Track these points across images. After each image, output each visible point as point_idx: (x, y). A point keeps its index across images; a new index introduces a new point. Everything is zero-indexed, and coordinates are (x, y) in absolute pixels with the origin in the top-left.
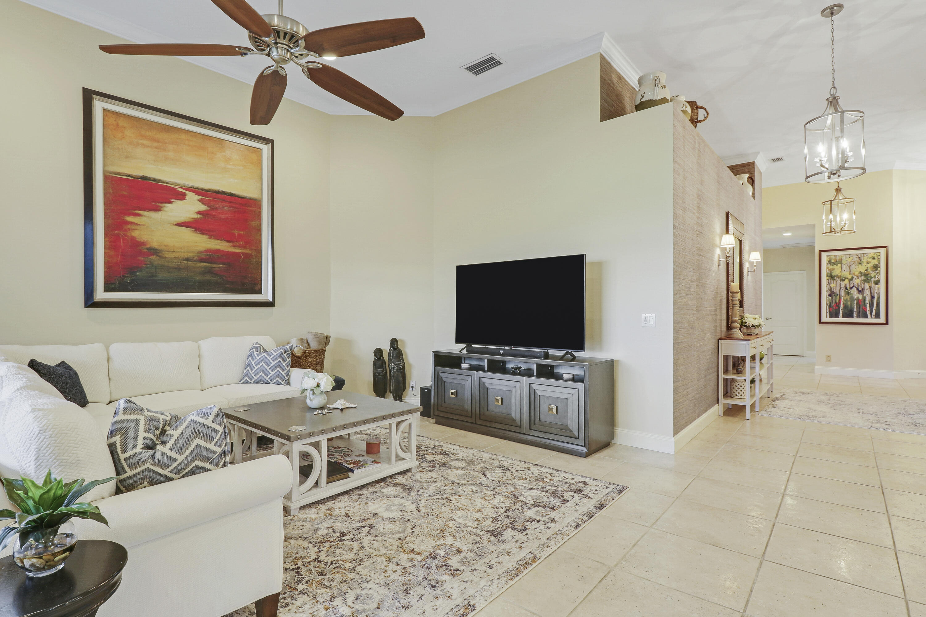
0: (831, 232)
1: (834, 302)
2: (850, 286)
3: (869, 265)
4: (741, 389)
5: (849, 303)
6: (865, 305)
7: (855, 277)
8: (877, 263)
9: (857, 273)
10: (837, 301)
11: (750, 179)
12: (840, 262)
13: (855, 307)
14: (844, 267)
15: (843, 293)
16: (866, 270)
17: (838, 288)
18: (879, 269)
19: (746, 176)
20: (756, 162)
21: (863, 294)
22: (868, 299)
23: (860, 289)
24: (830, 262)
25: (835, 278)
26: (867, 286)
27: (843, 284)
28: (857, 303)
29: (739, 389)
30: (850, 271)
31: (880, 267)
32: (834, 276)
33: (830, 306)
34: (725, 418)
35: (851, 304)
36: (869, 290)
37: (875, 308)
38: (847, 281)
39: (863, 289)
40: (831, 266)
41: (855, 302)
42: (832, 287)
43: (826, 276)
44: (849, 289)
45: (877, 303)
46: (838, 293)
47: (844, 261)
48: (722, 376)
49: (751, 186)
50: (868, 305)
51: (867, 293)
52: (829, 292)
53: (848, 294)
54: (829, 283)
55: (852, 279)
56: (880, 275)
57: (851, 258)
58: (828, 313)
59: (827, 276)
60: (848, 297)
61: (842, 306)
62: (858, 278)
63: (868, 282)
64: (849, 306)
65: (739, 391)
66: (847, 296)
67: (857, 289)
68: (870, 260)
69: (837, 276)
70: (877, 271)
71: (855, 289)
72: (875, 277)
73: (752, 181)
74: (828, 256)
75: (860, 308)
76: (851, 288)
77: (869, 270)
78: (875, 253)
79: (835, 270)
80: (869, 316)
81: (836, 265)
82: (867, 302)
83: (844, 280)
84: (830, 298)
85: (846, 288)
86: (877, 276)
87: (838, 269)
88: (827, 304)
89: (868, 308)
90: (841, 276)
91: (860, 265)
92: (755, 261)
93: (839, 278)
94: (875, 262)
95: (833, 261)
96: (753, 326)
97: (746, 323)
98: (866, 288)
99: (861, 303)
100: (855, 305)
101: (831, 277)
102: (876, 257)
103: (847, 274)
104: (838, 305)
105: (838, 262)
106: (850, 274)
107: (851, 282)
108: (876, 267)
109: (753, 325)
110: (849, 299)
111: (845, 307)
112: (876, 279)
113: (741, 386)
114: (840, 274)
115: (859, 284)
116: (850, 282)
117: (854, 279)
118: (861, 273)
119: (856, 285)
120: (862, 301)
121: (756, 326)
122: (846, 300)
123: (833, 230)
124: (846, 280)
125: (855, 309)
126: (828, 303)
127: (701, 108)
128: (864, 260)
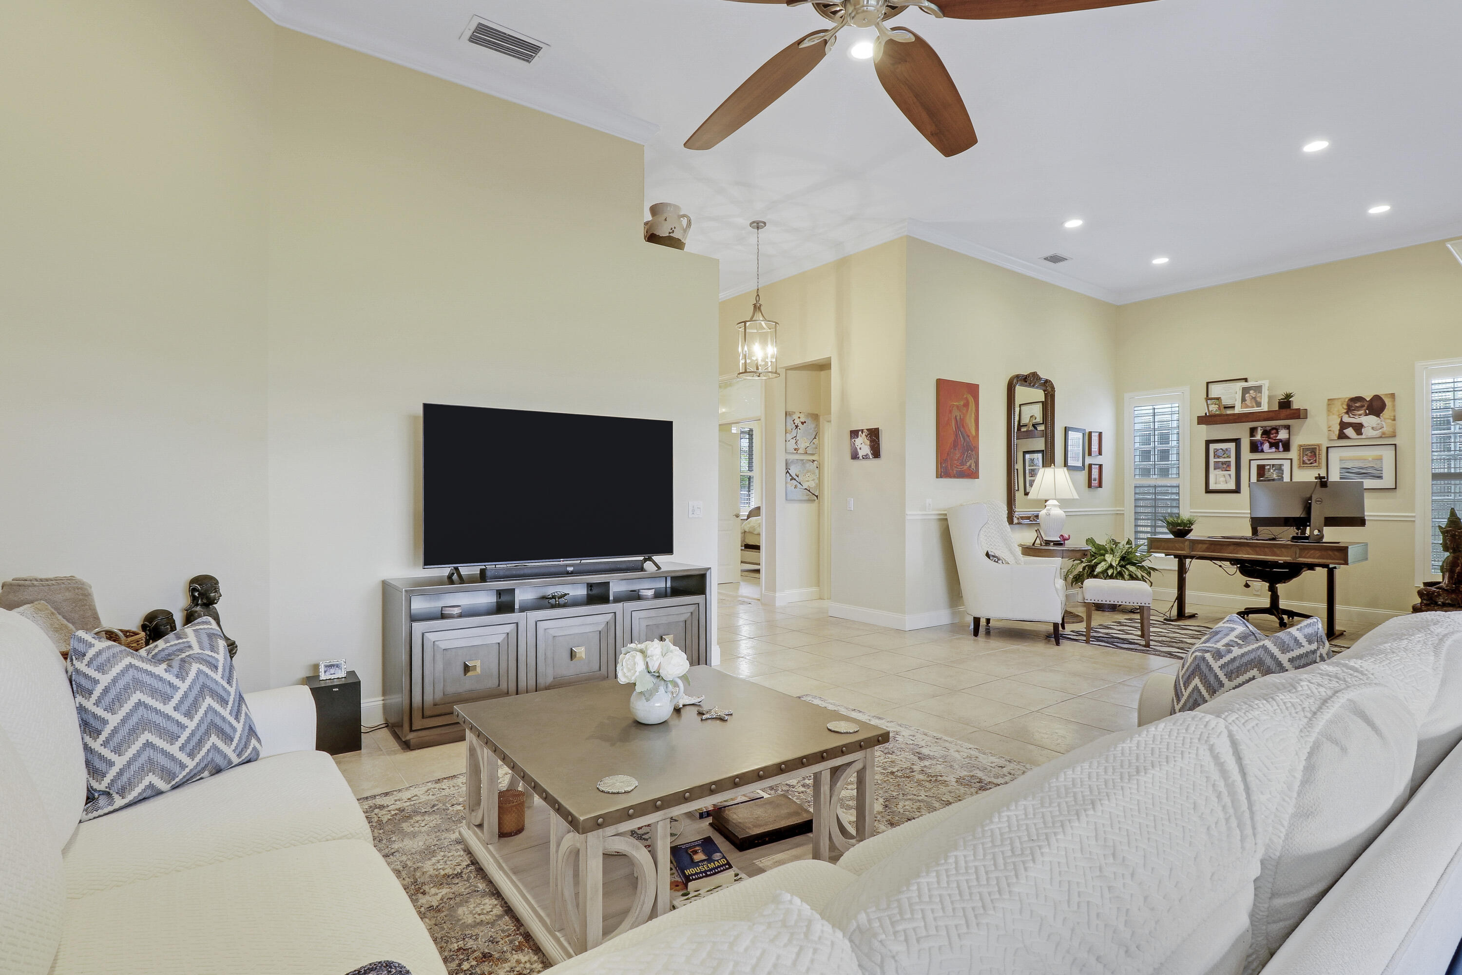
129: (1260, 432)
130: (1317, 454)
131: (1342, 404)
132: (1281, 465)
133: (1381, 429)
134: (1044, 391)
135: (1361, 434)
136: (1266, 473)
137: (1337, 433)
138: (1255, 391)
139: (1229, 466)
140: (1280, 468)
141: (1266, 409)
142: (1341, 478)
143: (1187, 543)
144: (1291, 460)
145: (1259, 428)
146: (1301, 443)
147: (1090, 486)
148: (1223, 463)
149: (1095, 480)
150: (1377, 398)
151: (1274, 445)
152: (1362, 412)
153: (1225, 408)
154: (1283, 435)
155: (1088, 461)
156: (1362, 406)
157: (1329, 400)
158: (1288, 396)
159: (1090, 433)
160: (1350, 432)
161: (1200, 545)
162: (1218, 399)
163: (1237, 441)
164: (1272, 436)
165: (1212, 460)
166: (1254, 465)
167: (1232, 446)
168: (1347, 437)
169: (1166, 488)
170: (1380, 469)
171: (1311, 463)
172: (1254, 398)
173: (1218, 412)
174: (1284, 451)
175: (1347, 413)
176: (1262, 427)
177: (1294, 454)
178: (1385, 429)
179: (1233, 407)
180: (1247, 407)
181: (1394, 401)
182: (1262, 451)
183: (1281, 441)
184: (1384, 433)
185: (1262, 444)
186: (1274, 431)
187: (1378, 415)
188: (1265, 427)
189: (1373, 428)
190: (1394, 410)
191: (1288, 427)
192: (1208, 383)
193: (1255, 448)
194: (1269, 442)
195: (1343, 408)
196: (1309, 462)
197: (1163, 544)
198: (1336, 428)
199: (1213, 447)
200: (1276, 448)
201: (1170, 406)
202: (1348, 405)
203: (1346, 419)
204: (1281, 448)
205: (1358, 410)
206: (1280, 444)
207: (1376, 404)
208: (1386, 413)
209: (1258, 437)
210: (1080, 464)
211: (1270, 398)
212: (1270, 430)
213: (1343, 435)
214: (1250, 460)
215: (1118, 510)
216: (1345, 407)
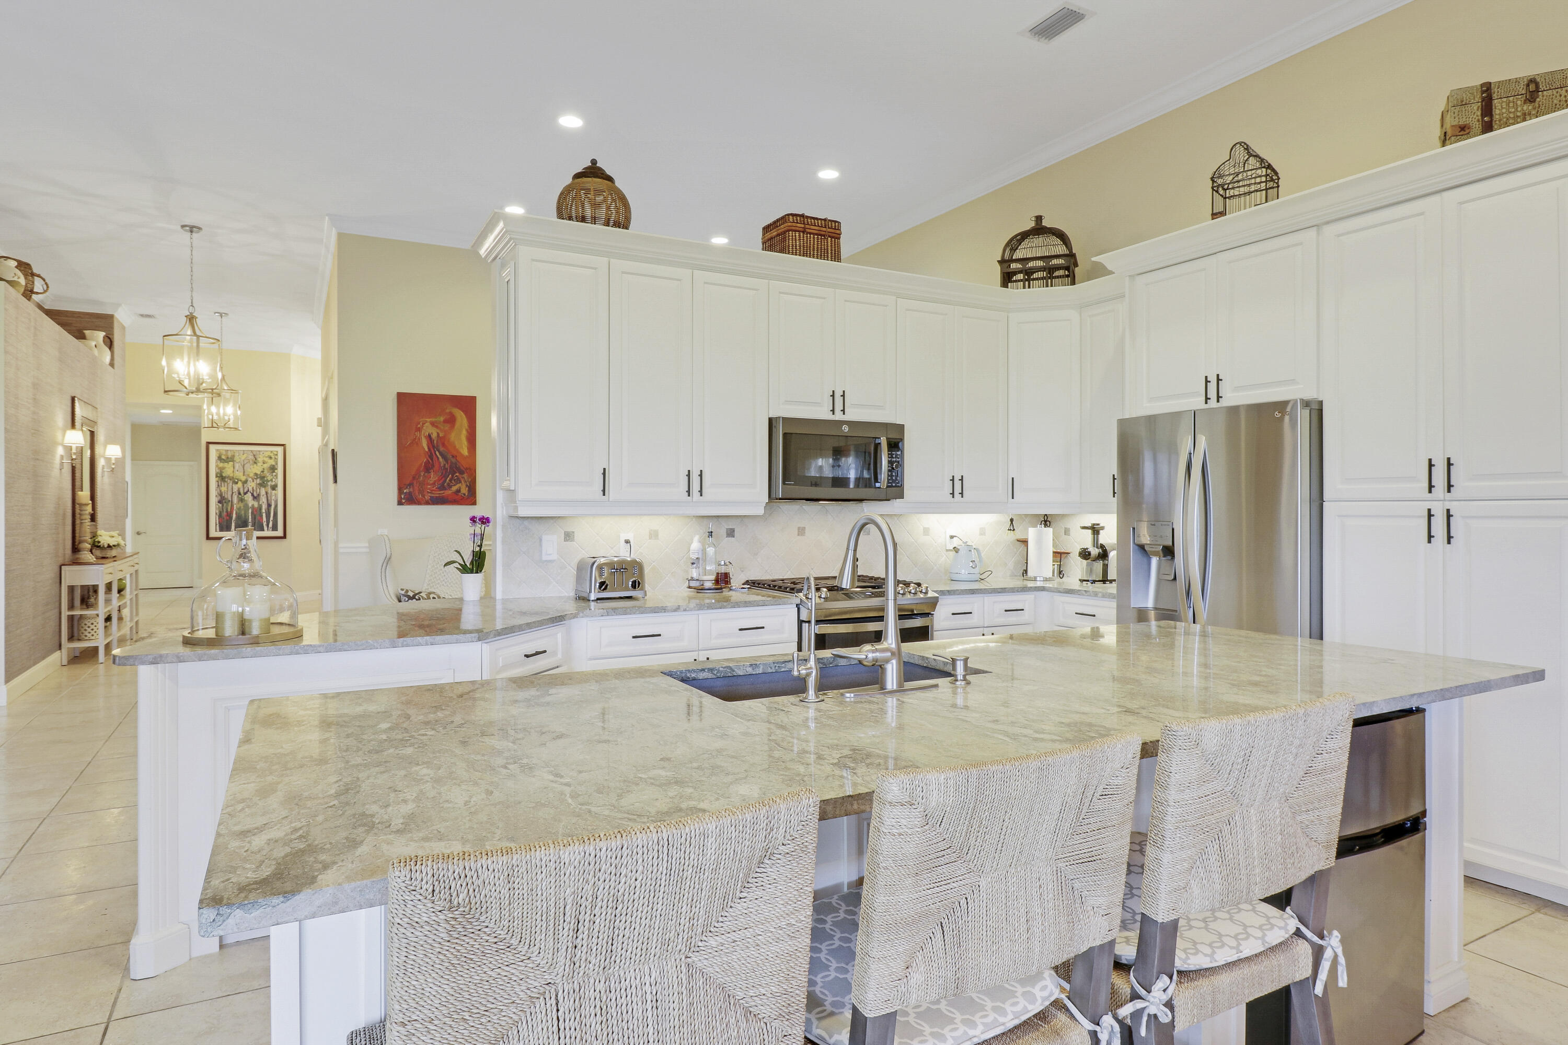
0: (212, 427)
1: (225, 510)
2: (244, 488)
3: (265, 466)
4: (92, 627)
5: (243, 512)
6: (261, 516)
7: (250, 479)
8: (274, 463)
9: (252, 475)
10: (229, 510)
11: (107, 338)
12: (230, 459)
13: (250, 517)
14: (237, 466)
15: (235, 500)
16: (263, 472)
17: (230, 493)
18: (276, 471)
19: (101, 335)
20: (116, 315)
21: (259, 502)
22: (264, 507)
23: (255, 495)
24: (220, 458)
25: (226, 480)
26: (263, 491)
27: (236, 487)
28: (252, 513)
29: (89, 627)
30: (244, 472)
31: (277, 469)
32: (225, 477)
33: (220, 516)
34: (69, 666)
35: (245, 514)
36: (265, 496)
37: (271, 518)
38: (240, 484)
39: (259, 495)
40: (222, 464)
41: (250, 511)
42: (223, 491)
43: (215, 476)
44: (243, 495)
45: (274, 512)
46: (230, 499)
47: (237, 458)
48: (65, 613)
49: (107, 349)
50: (264, 515)
51: (263, 500)
52: (220, 497)
53: (242, 500)
54: (218, 485)
55: (245, 482)
56: (277, 478)
57: (245, 455)
58: (218, 526)
59: (217, 477)
60: (241, 505)
61: (234, 516)
62: (253, 481)
63: (265, 487)
64: (243, 515)
65: (89, 630)
66: (240, 503)
67: (252, 495)
68: (266, 459)
69: (228, 477)
70: (274, 474)
71: (249, 494)
72: (272, 480)
73: (109, 342)
74: (217, 450)
75: (255, 518)
76: (245, 494)
77: (266, 472)
78: (272, 452)
79: (226, 469)
80: (265, 528)
81: (228, 462)
82: (264, 511)
83: (237, 483)
84: (221, 505)
85: (239, 494)
86: (274, 480)
87: (229, 468)
88: (216, 514)
89: (264, 519)
90: (233, 478)
91: (255, 465)
92: (113, 458)
93: (230, 479)
94: (272, 462)
95: (223, 457)
96: (109, 546)
97: (99, 542)
98: (262, 494)
99: (257, 512)
100: (250, 514)
101: (221, 478)
102: (273, 457)
103: (239, 475)
104: (229, 515)
105: (229, 459)
106: (244, 475)
107: (245, 485)
108: (273, 469)
109: (109, 544)
110: (242, 508)
111: (238, 517)
112: (273, 483)
113: (92, 624)
114: (231, 475)
115: (255, 489)
116: (243, 486)
117: (249, 482)
118: (256, 474)
119: (251, 489)
120: (259, 509)
121: (114, 546)
122: (239, 509)
123: (215, 425)
124: (240, 482)
125: (250, 520)
126: (217, 511)
127: (39, 276)
128: (260, 460)
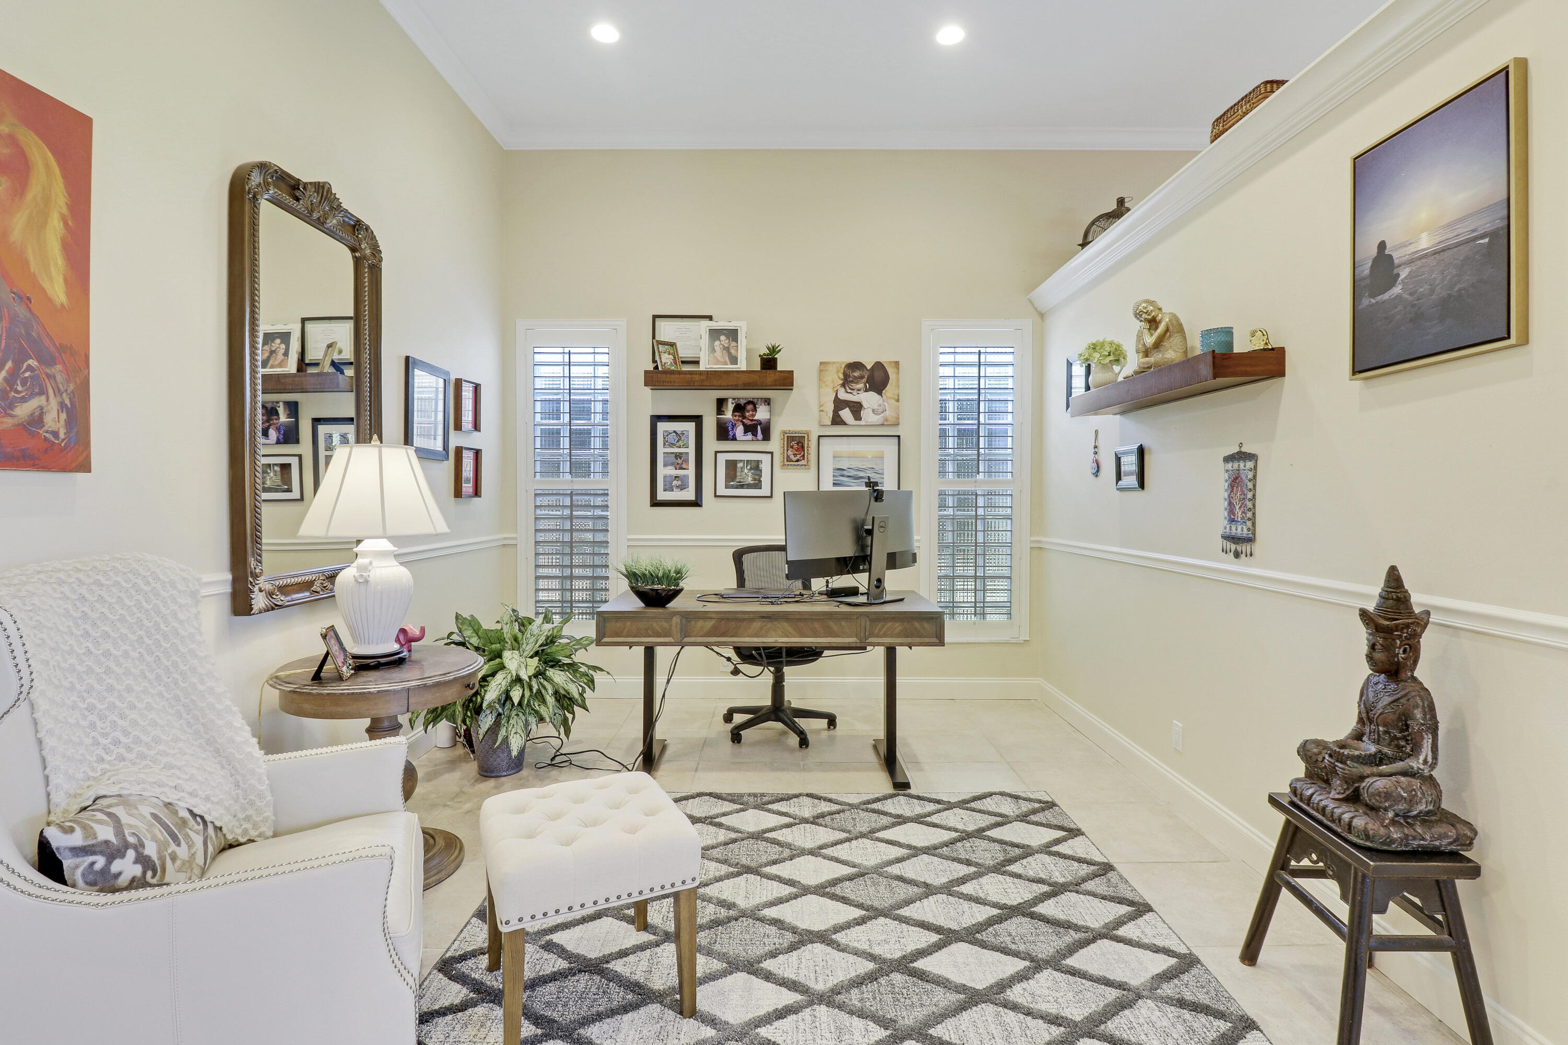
129: (730, 406)
130: (806, 446)
131: (837, 372)
132: (758, 462)
133: (883, 412)
134: (353, 250)
135: (860, 419)
136: (738, 474)
137: (831, 415)
138: (728, 337)
139: (687, 461)
140: (756, 467)
141: (744, 368)
142: (835, 484)
143: (676, 620)
144: (772, 453)
145: (730, 401)
146: (787, 428)
147: (458, 493)
148: (678, 456)
149: (468, 481)
150: (879, 366)
151: (750, 429)
152: (861, 386)
153: (683, 362)
154: (762, 414)
155: (456, 440)
156: (862, 377)
157: (821, 363)
158: (774, 350)
159: (458, 383)
160: (846, 414)
161: (700, 623)
162: (672, 345)
163: (698, 420)
164: (747, 414)
165: (661, 450)
166: (722, 458)
167: (690, 427)
168: (843, 423)
169: (587, 498)
170: (881, 471)
171: (798, 461)
172: (727, 349)
173: (673, 368)
174: (764, 439)
175: (843, 385)
176: (734, 399)
177: (776, 444)
178: (887, 413)
179: (697, 363)
180: (718, 362)
181: (898, 373)
182: (734, 439)
183: (759, 422)
184: (886, 420)
185: (734, 426)
186: (750, 407)
187: (880, 392)
188: (739, 399)
189: (873, 411)
190: (898, 386)
191: (767, 402)
192: (655, 317)
193: (724, 433)
194: (744, 424)
195: (839, 378)
196: (795, 459)
197: (628, 624)
198: (830, 407)
199: (662, 427)
200: (753, 435)
201: (591, 350)
202: (845, 374)
203: (843, 395)
204: (760, 436)
205: (857, 383)
206: (759, 427)
207: (878, 375)
208: (889, 390)
209: (728, 415)
210: (438, 446)
211: (748, 351)
212: (745, 404)
213: (838, 420)
214: (716, 452)
215: (505, 539)
216: (842, 376)
